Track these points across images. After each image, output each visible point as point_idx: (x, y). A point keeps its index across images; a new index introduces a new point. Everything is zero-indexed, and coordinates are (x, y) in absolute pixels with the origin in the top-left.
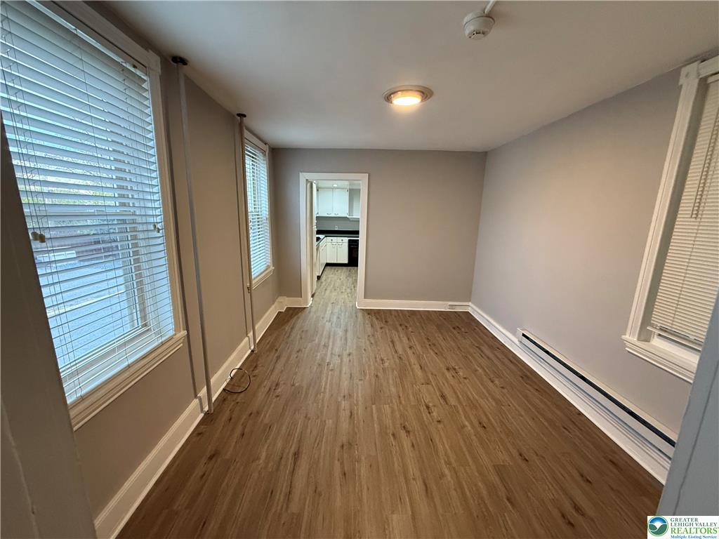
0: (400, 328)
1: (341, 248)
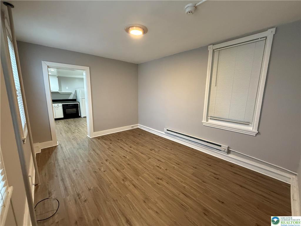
0: (119, 141)
1: (57, 109)
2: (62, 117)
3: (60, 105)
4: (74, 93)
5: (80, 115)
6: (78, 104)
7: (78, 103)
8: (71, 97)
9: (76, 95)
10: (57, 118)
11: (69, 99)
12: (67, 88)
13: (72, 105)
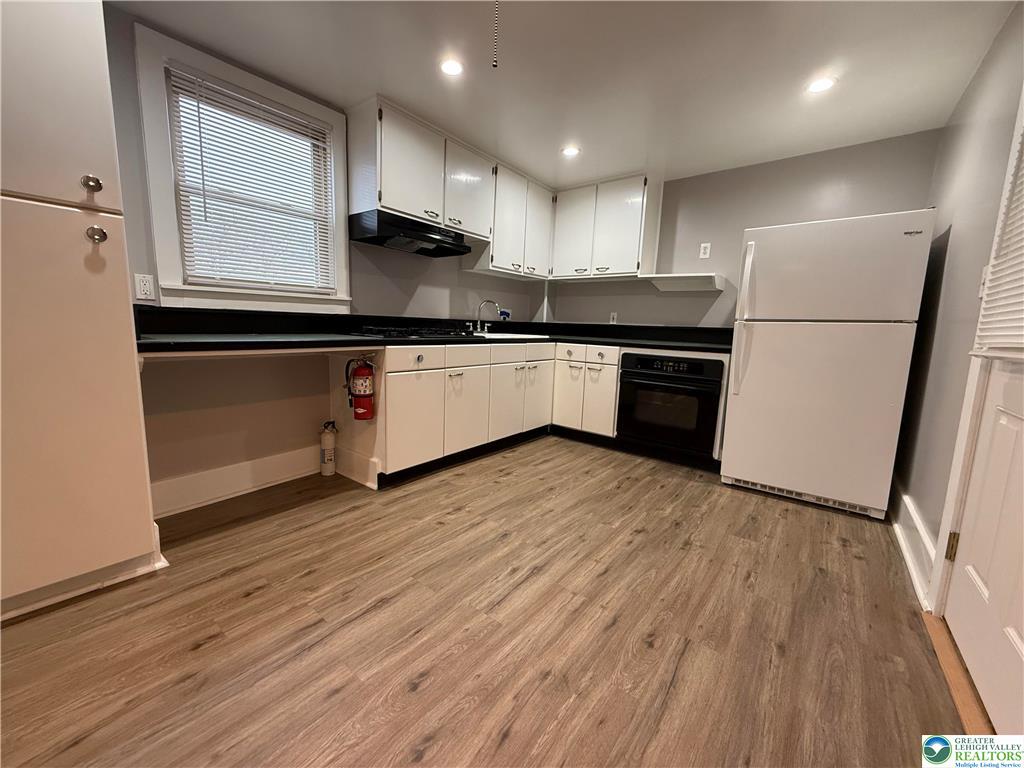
1: (596, 381)
2: (609, 429)
3: (613, 353)
5: (716, 456)
6: (722, 364)
7: (724, 358)
10: (585, 429)
11: (699, 326)
12: (705, 248)
13: (674, 367)
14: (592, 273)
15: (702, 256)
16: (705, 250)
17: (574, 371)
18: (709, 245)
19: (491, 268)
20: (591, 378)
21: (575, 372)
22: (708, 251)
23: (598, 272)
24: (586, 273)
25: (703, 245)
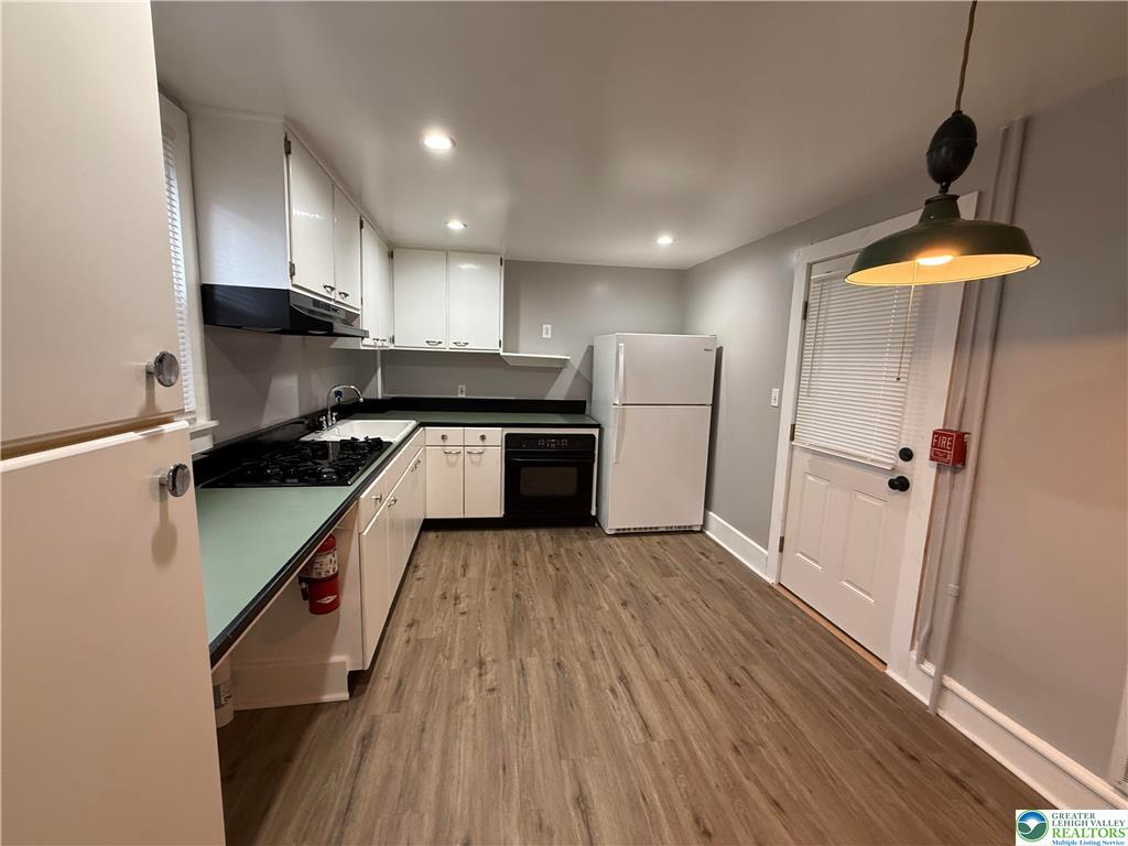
1: (478, 464)
3: (496, 435)
4: (577, 366)
5: (593, 513)
6: (592, 436)
7: (595, 432)
8: (559, 391)
9: (587, 377)
10: (467, 516)
11: (547, 398)
12: (547, 329)
13: (556, 443)
14: (447, 346)
15: (544, 336)
16: (547, 331)
17: (450, 456)
18: (549, 326)
19: (362, 348)
20: (472, 462)
21: (452, 458)
22: (550, 331)
23: (455, 346)
24: (440, 346)
25: (544, 326)
